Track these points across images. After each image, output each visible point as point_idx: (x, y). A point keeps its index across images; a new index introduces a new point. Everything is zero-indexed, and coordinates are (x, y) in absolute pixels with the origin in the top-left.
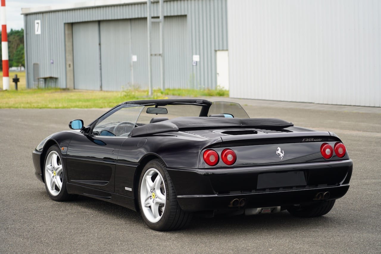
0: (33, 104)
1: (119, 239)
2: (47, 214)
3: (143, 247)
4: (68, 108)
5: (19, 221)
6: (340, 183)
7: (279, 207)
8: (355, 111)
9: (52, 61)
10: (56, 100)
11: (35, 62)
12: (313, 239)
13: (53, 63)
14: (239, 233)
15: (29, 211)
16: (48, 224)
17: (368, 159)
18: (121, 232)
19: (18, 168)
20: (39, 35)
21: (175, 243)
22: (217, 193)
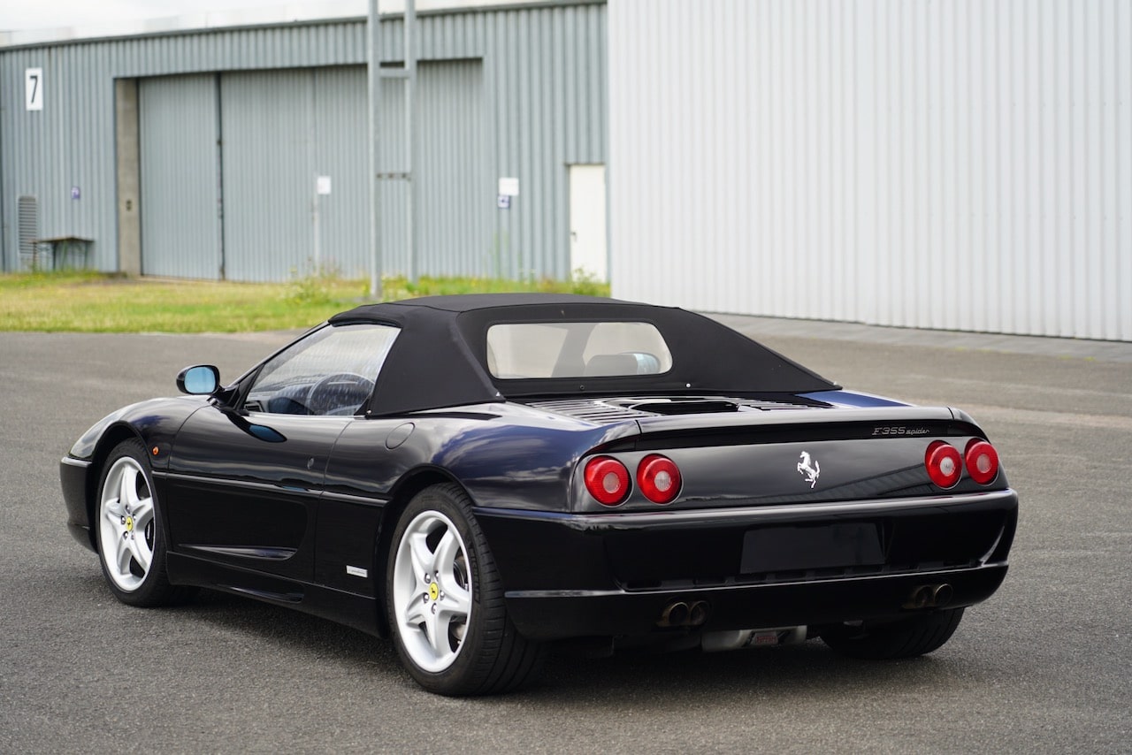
0: (27, 319)
1: (337, 720)
2: (110, 644)
3: (410, 744)
4: (131, 331)
5: (32, 664)
6: (981, 560)
7: (802, 629)
8: (987, 349)
9: (75, 191)
10: (93, 307)
11: (24, 194)
12: (906, 724)
13: (78, 197)
14: (688, 705)
15: (58, 636)
16: (117, 674)
17: (1039, 489)
18: (338, 700)
19: (7, 509)
20: (38, 111)
21: (501, 731)
22: (625, 585)
